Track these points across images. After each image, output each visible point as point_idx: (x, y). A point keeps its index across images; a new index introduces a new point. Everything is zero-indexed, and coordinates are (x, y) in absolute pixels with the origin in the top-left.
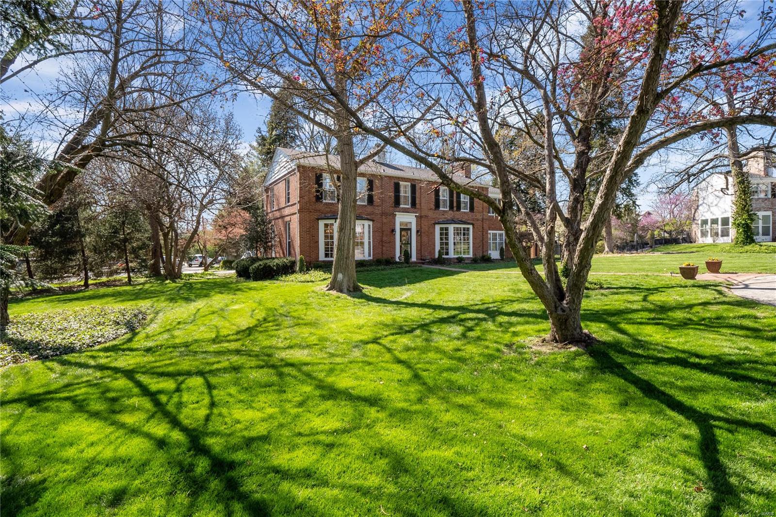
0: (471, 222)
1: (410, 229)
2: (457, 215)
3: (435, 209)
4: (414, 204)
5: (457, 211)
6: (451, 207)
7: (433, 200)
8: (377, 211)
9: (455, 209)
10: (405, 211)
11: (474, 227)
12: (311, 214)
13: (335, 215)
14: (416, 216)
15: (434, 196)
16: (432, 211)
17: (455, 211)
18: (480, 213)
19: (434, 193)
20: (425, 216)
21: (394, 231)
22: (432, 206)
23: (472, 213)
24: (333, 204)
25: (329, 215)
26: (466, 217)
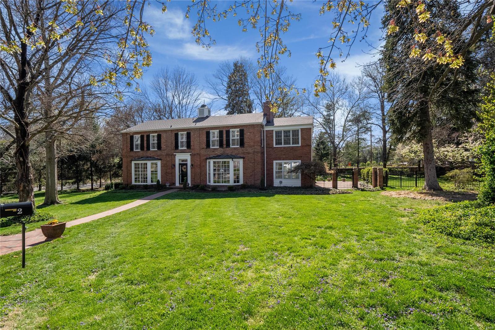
0: (242, 156)
1: (186, 165)
2: (228, 151)
3: (207, 148)
4: (189, 145)
5: (227, 147)
6: (221, 145)
7: (205, 141)
8: (163, 154)
9: (225, 146)
10: (183, 152)
11: (244, 160)
12: (128, 158)
13: (140, 158)
14: (190, 155)
15: (205, 139)
16: (203, 150)
17: (225, 148)
18: (251, 147)
19: (205, 136)
20: (198, 154)
21: (174, 166)
22: (204, 146)
23: (243, 148)
24: (138, 151)
25: (137, 158)
26: (236, 152)
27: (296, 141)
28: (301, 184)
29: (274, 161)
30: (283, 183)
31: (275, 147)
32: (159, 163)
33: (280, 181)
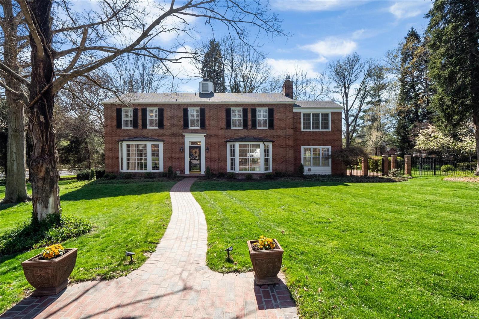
0: (271, 139)
1: (199, 148)
2: (253, 133)
3: (226, 129)
4: (203, 125)
5: (252, 129)
6: (245, 125)
7: (224, 120)
8: (167, 134)
9: (250, 127)
10: (194, 132)
11: (274, 144)
12: (113, 138)
13: (132, 138)
14: (205, 136)
15: (225, 117)
16: (222, 130)
17: (250, 129)
18: (282, 129)
19: (225, 114)
20: (215, 135)
21: (183, 149)
22: (223, 126)
23: (272, 131)
24: (130, 130)
25: (127, 138)
26: (264, 134)
27: (325, 126)
28: (331, 172)
29: (302, 146)
30: (312, 171)
31: (303, 131)
32: (161, 145)
33: (309, 169)
